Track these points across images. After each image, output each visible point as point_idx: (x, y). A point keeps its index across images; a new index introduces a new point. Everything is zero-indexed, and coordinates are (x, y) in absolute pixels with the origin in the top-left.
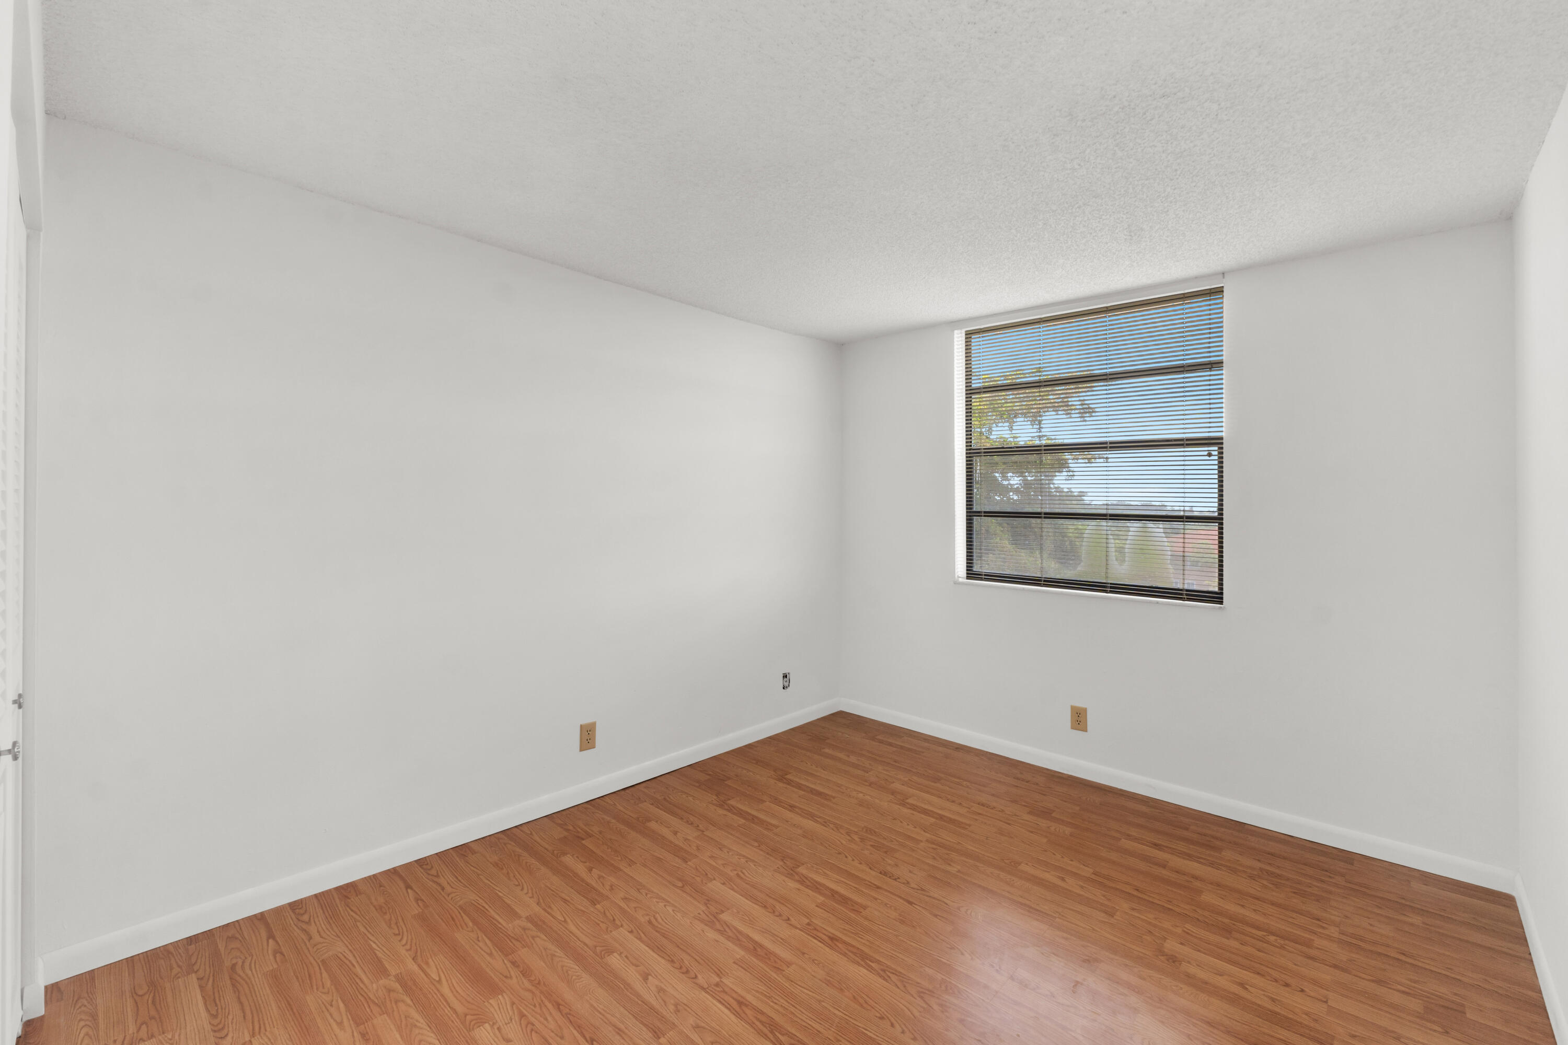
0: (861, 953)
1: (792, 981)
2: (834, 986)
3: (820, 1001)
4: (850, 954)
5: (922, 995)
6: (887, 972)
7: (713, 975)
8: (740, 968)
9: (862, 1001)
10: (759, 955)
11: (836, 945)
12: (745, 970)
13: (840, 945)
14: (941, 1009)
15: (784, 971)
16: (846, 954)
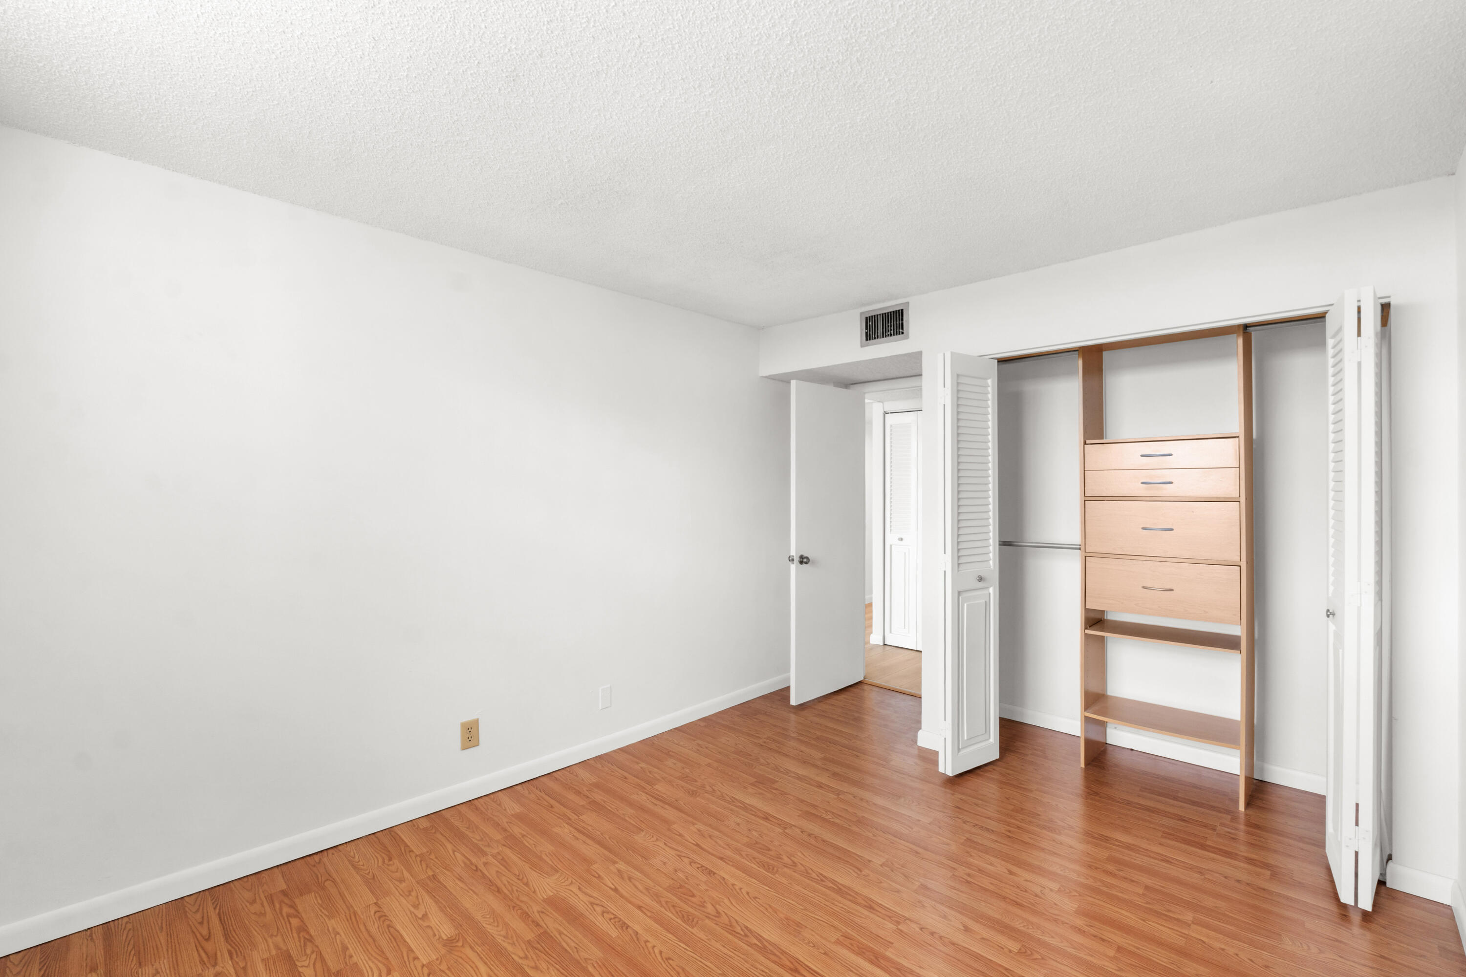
0: (766, 954)
1: (832, 926)
2: (794, 923)
3: (806, 909)
4: (778, 953)
5: (717, 915)
6: (743, 934)
7: (906, 931)
8: (883, 937)
9: (770, 910)
10: (869, 951)
11: (792, 963)
12: (878, 936)
13: (788, 963)
14: (705, 904)
15: (841, 936)
16: (781, 953)
